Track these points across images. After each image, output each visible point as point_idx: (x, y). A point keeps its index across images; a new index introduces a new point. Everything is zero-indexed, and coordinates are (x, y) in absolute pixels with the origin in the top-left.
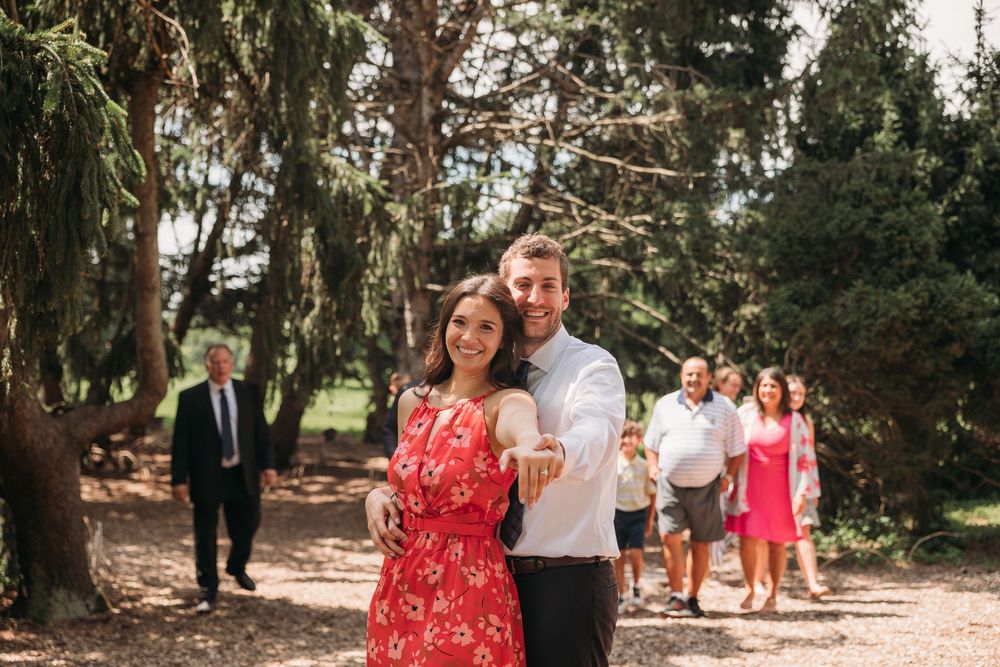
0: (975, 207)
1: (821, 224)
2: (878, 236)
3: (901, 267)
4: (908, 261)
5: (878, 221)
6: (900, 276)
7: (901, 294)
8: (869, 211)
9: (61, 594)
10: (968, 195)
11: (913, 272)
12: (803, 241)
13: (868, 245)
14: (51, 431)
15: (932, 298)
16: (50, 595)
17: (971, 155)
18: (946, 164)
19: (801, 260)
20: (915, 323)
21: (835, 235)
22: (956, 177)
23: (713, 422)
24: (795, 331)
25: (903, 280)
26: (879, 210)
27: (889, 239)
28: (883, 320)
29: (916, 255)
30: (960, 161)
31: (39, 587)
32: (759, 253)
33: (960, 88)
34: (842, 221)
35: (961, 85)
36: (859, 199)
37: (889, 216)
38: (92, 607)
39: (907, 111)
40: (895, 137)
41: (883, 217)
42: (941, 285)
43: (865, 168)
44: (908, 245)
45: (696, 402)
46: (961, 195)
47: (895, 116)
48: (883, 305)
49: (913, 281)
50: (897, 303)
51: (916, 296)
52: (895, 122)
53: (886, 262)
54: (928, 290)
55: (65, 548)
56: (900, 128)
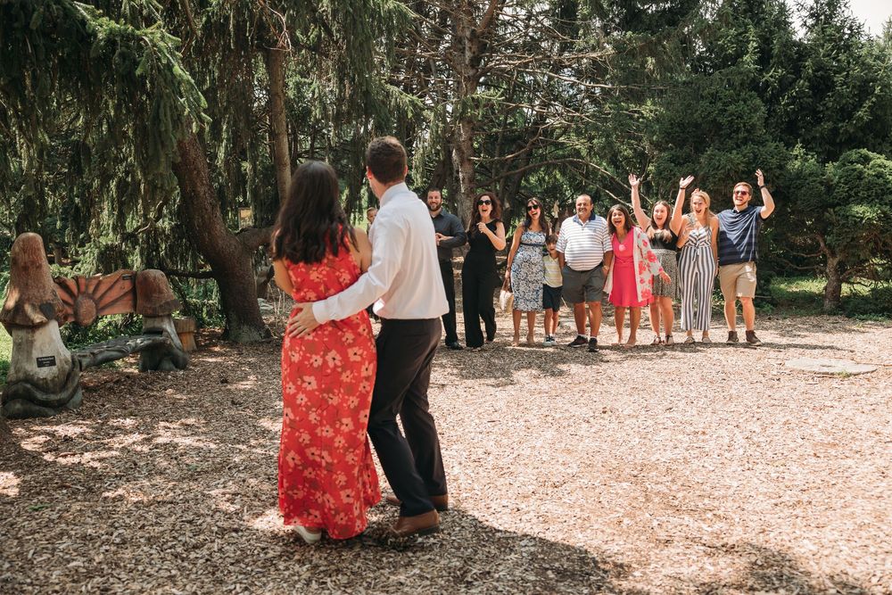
0: (805, 99)
1: (692, 114)
2: (723, 120)
3: (738, 139)
4: (741, 135)
5: (726, 110)
6: (737, 144)
7: (734, 155)
8: (720, 105)
9: (245, 328)
10: (801, 91)
11: (745, 141)
12: (681, 125)
13: (719, 126)
14: (233, 242)
15: (755, 157)
16: (240, 328)
17: (805, 67)
18: (788, 73)
19: (678, 136)
20: (743, 172)
21: (700, 120)
22: (794, 81)
23: (595, 231)
24: (670, 179)
25: (738, 146)
26: (725, 104)
27: (731, 122)
28: (722, 171)
29: (748, 131)
30: (797, 71)
31: (234, 324)
32: (654, 133)
33: (805, 24)
34: (703, 111)
35: (805, 22)
36: (714, 98)
37: (732, 108)
38: (263, 335)
39: (765, 41)
40: (756, 57)
41: (727, 108)
42: (761, 148)
43: (720, 78)
44: (742, 125)
45: (584, 221)
46: (796, 92)
47: (755, 45)
48: (723, 161)
49: (743, 148)
50: (731, 161)
51: (744, 156)
52: (755, 48)
53: (729, 136)
54: (754, 153)
55: (246, 304)
56: (758, 52)
